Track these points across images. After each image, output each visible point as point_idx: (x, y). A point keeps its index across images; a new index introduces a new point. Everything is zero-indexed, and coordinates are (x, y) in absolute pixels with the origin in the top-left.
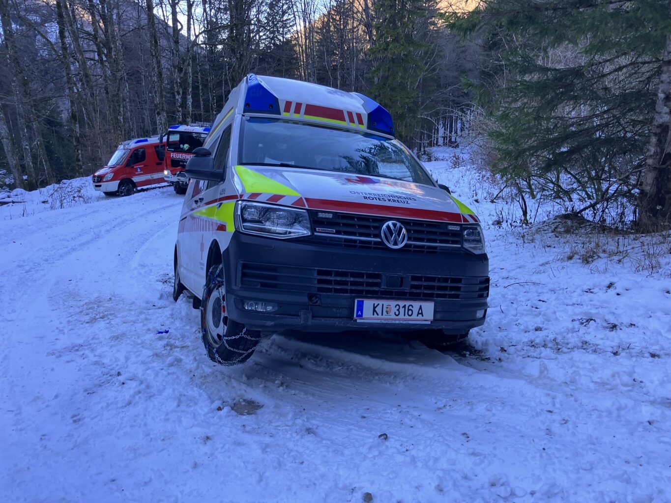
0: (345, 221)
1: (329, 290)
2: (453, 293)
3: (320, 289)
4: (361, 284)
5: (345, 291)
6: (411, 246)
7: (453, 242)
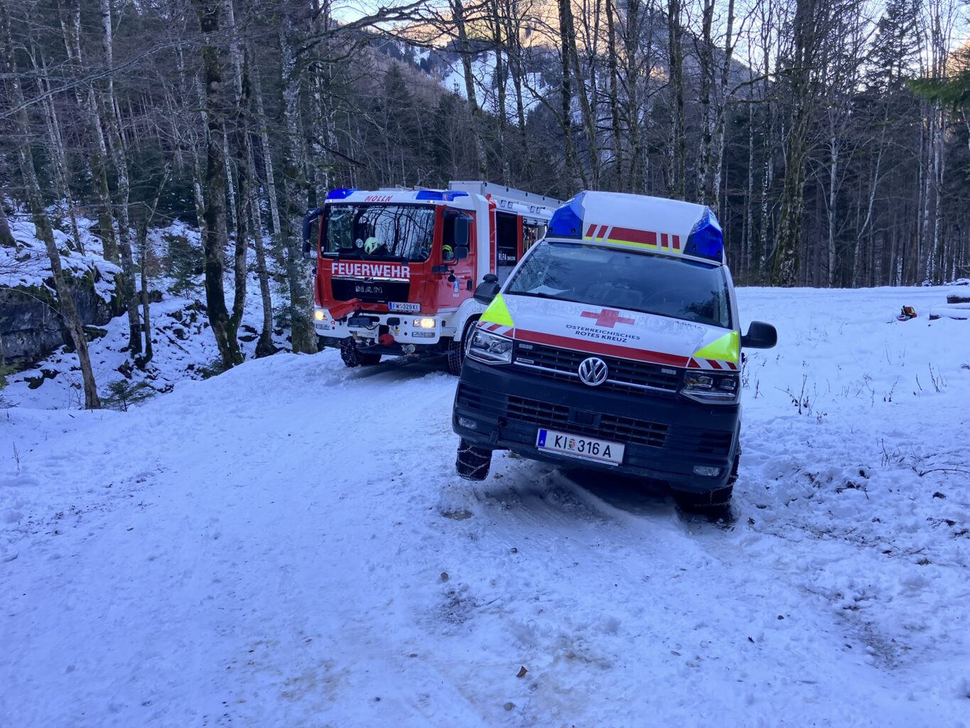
0: (546, 354)
1: (518, 417)
2: (652, 439)
3: (510, 415)
4: (549, 415)
5: (533, 420)
6: (611, 384)
7: (667, 387)
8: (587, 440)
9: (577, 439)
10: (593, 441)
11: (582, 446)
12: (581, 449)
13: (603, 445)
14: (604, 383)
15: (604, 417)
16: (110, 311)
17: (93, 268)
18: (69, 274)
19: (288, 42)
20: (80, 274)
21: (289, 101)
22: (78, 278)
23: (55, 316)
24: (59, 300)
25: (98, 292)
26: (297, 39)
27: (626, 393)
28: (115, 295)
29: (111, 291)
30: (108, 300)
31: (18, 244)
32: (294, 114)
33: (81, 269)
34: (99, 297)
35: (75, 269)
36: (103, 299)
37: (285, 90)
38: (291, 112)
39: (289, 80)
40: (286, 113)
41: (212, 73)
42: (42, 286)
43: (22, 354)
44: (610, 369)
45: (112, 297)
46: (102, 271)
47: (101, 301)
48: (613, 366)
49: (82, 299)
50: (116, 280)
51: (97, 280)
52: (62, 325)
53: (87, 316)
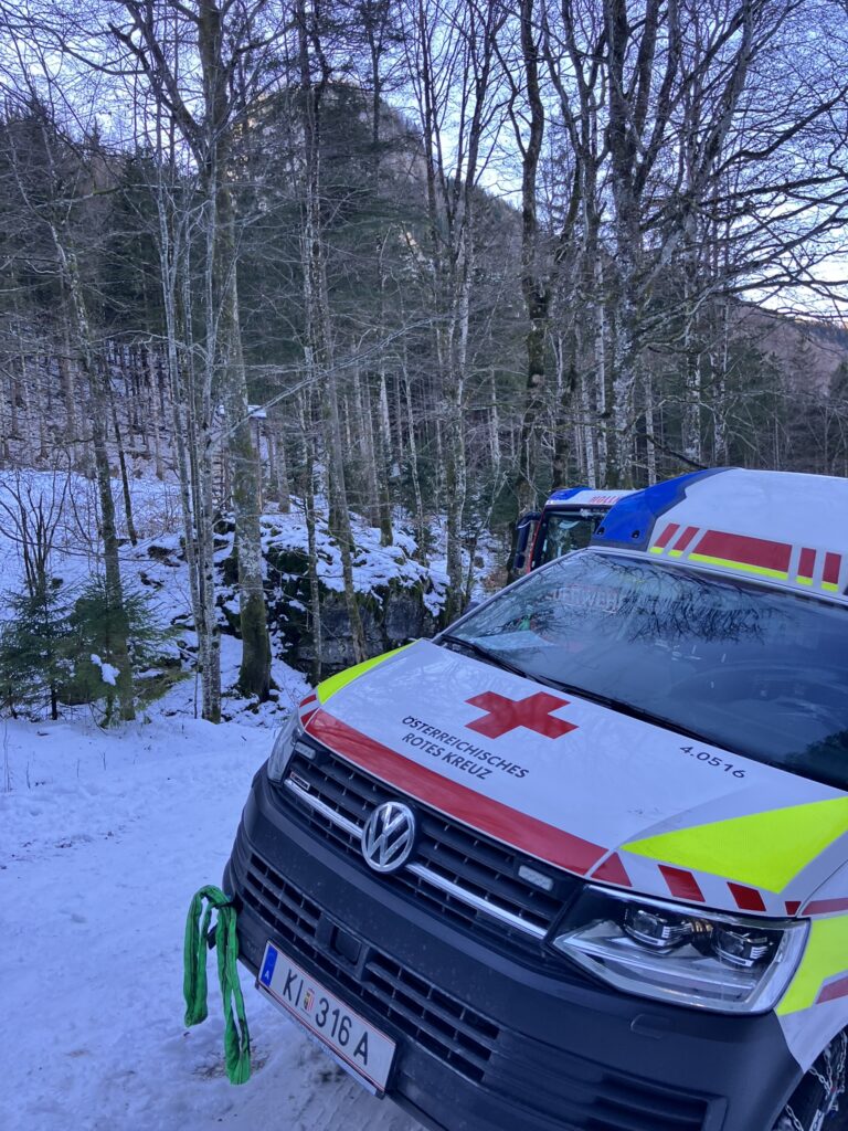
0: (331, 773)
1: (254, 903)
2: (459, 1053)
3: (246, 894)
4: (293, 917)
5: (271, 918)
6: (414, 878)
7: (528, 916)
8: (335, 1003)
9: (321, 991)
10: (345, 1010)
11: (324, 1013)
12: (321, 1021)
13: (360, 1026)
14: (402, 871)
15: (376, 958)
16: (437, 626)
17: (426, 578)
18: (398, 582)
19: (624, 324)
20: (410, 583)
21: (619, 393)
22: (407, 588)
23: (378, 625)
24: (385, 610)
25: (427, 604)
26: (635, 319)
27: (438, 907)
28: (444, 609)
29: (441, 605)
30: (436, 613)
31: (357, 549)
32: (624, 407)
33: (411, 579)
34: (426, 610)
35: (405, 578)
36: (431, 612)
37: (615, 380)
38: (621, 405)
39: (621, 368)
40: (614, 407)
41: (535, 365)
42: (369, 593)
43: (341, 662)
44: (421, 837)
45: (441, 610)
46: (435, 582)
47: (428, 614)
48: (430, 831)
49: (407, 610)
50: (447, 593)
51: (428, 592)
52: (384, 635)
53: (412, 628)
